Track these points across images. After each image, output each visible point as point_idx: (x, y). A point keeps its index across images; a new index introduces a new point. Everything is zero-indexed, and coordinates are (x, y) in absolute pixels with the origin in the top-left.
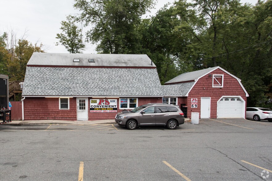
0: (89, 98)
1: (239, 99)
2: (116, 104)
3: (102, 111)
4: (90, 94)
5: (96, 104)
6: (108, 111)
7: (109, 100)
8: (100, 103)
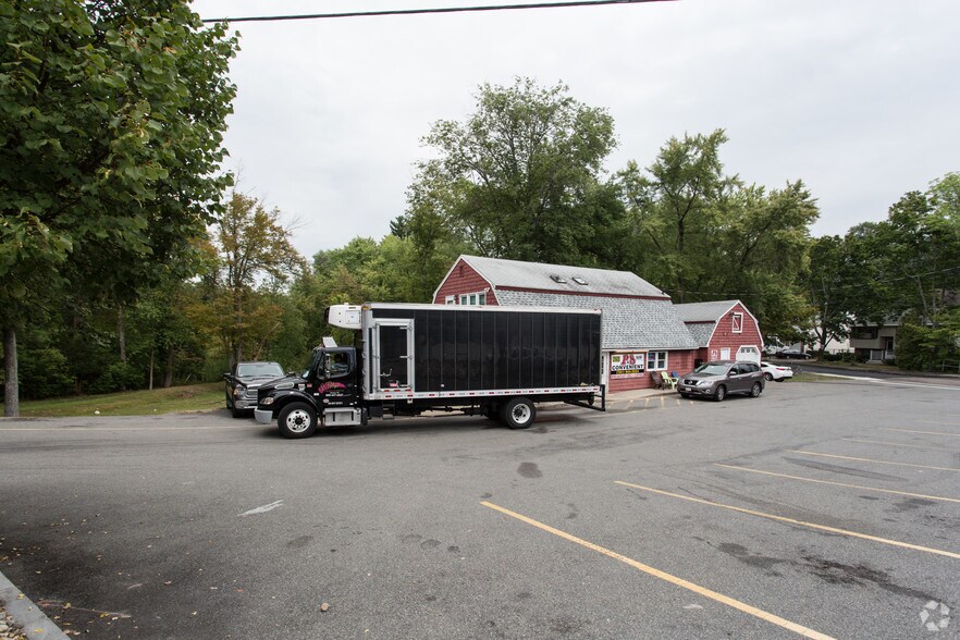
0: (611, 353)
1: (754, 350)
2: (642, 363)
3: (626, 376)
4: (615, 345)
5: (619, 364)
6: (633, 375)
7: (635, 356)
8: (623, 363)
